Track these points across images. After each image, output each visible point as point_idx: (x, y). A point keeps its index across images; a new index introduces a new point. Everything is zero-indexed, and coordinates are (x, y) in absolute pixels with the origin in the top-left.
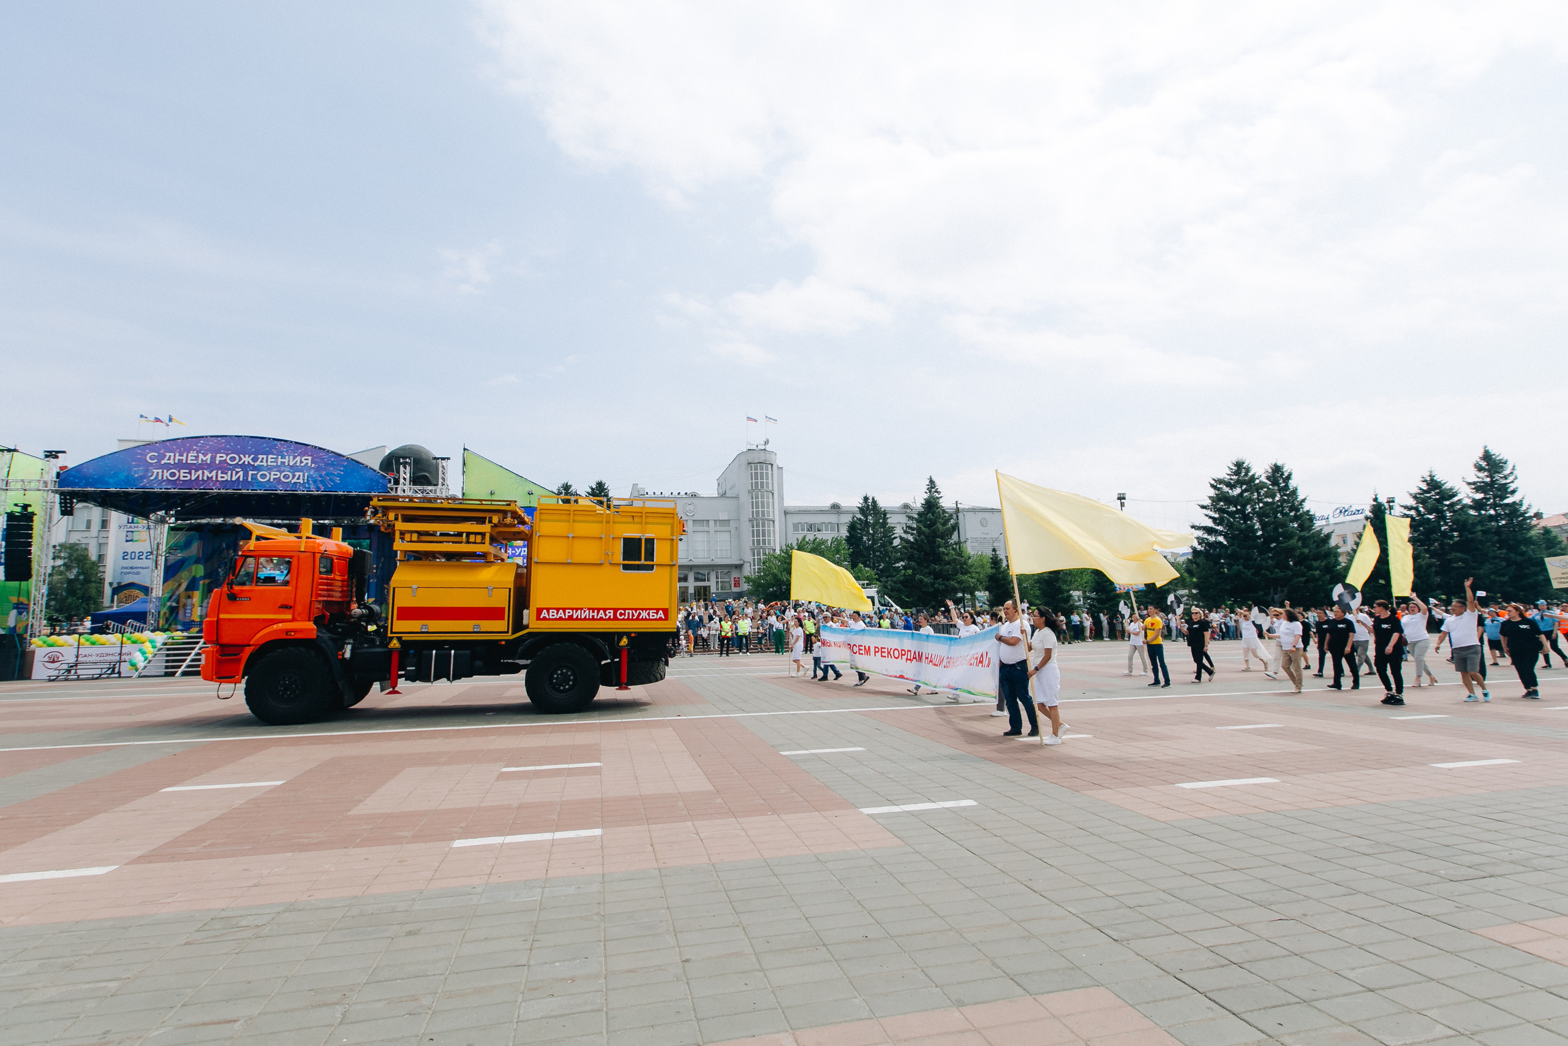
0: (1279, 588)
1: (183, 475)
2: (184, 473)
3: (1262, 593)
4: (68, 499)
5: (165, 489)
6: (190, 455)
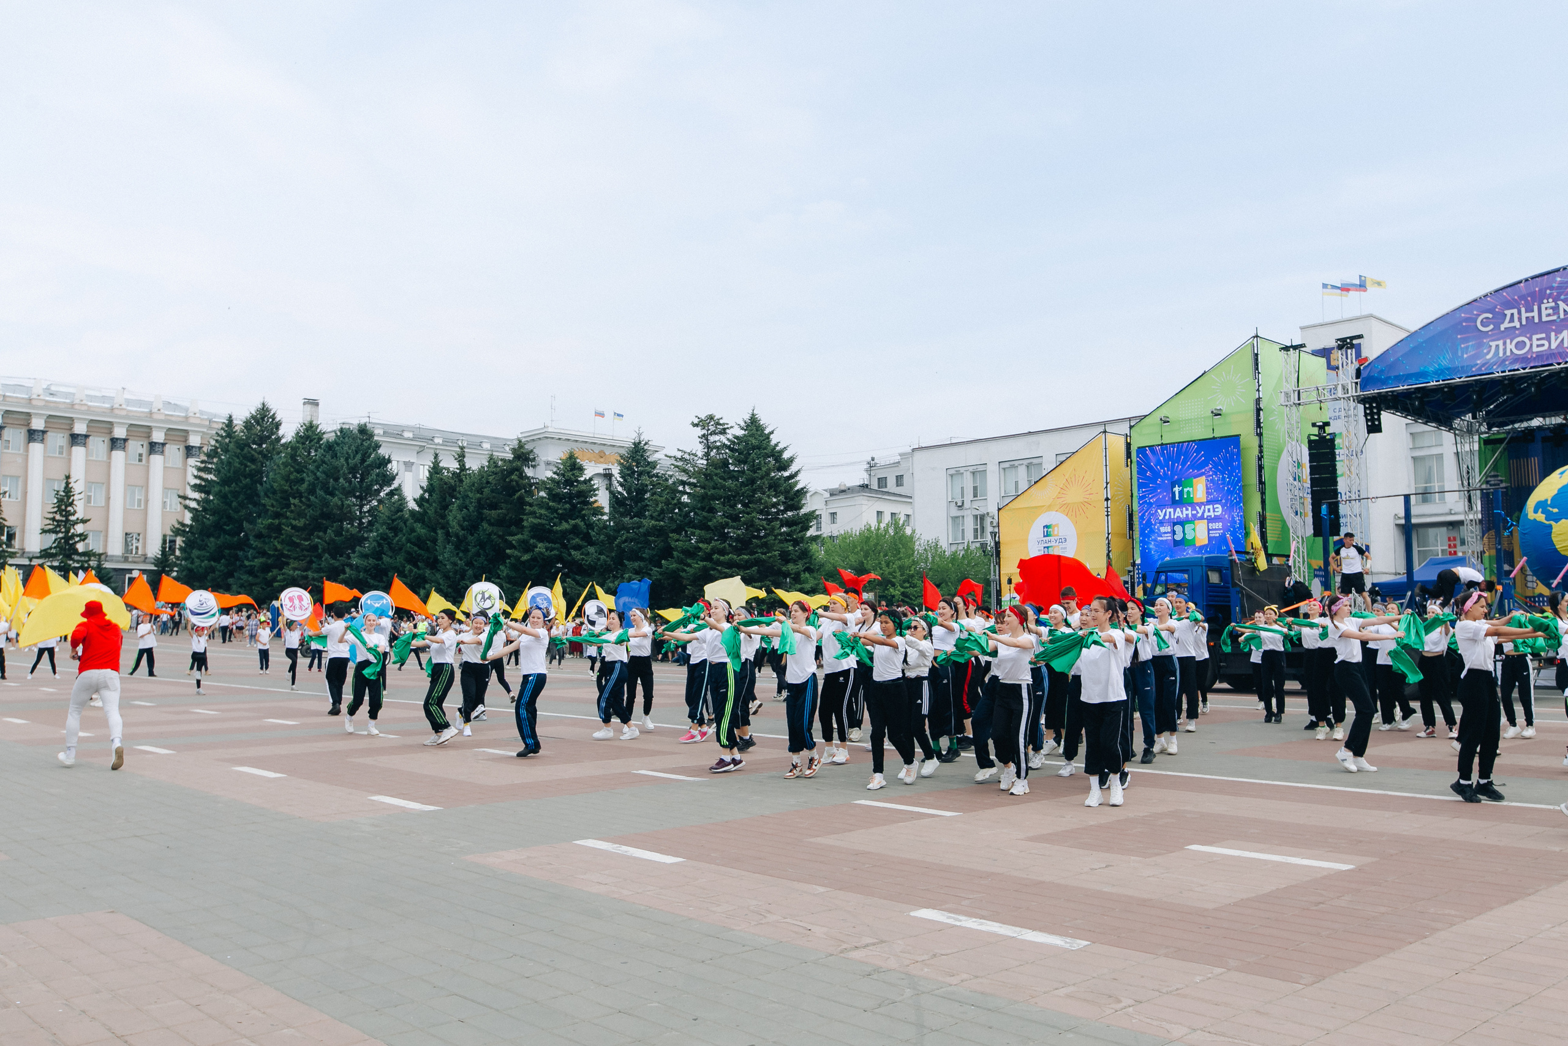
1: (1537, 344)
2: (1538, 339)
4: (1374, 407)
5: (1509, 371)
6: (1543, 306)
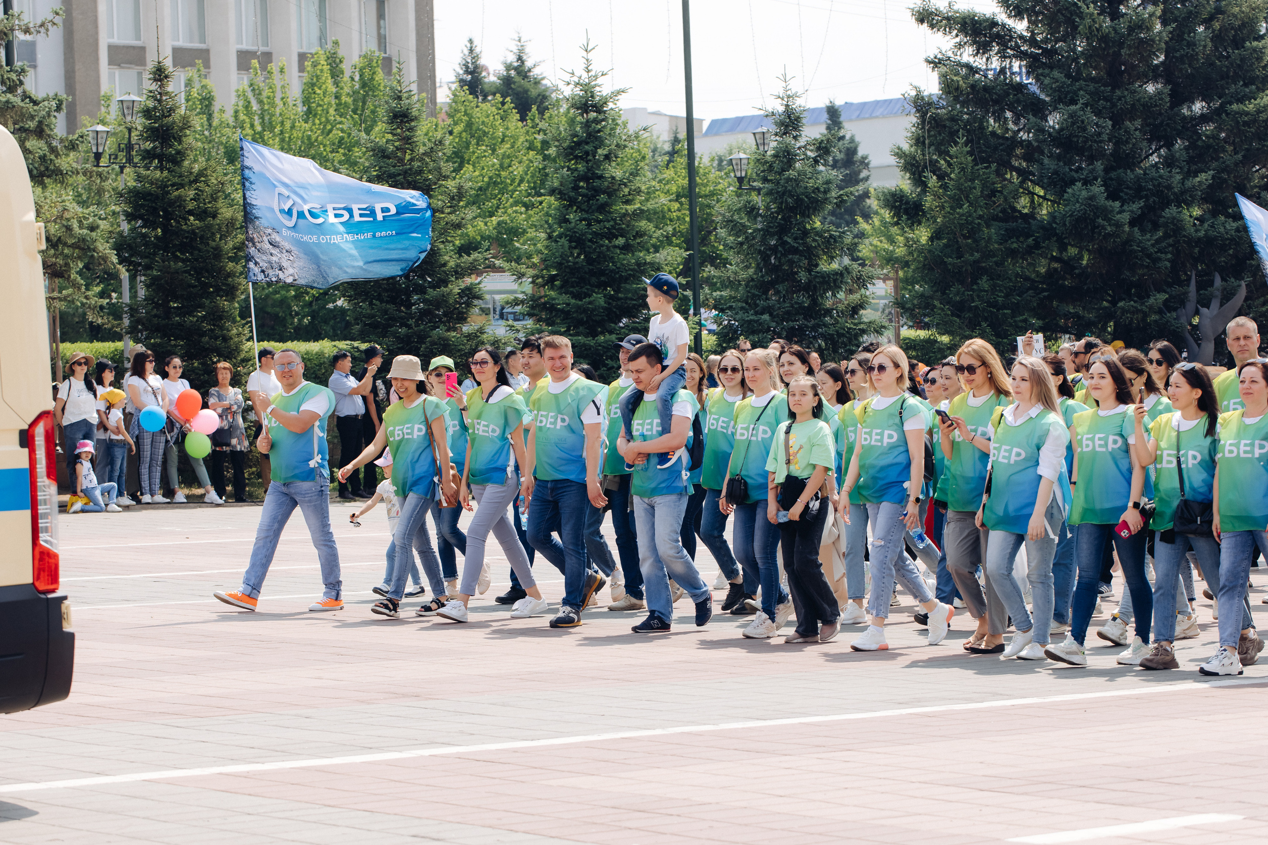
0: (1218, 282)
3: (1163, 297)
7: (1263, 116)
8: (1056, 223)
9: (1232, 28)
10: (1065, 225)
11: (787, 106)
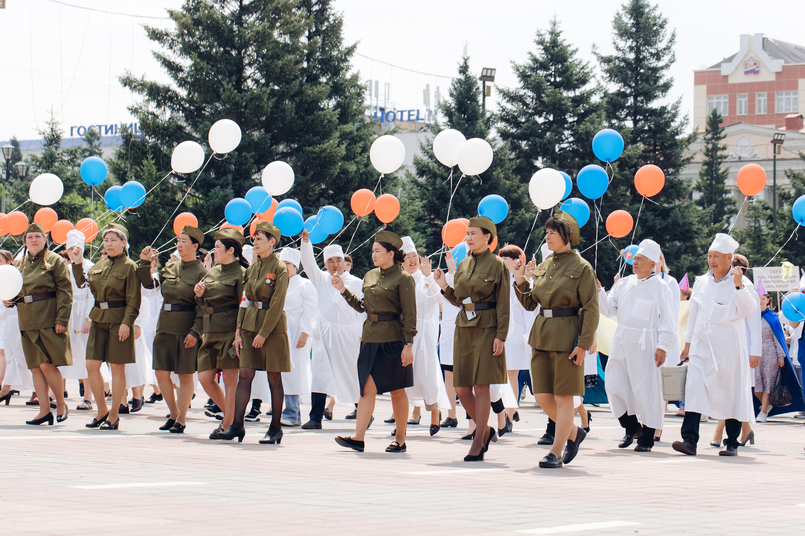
7: (323, 155)
8: (204, 209)
9: (307, 103)
10: (209, 210)
11: (52, 129)
